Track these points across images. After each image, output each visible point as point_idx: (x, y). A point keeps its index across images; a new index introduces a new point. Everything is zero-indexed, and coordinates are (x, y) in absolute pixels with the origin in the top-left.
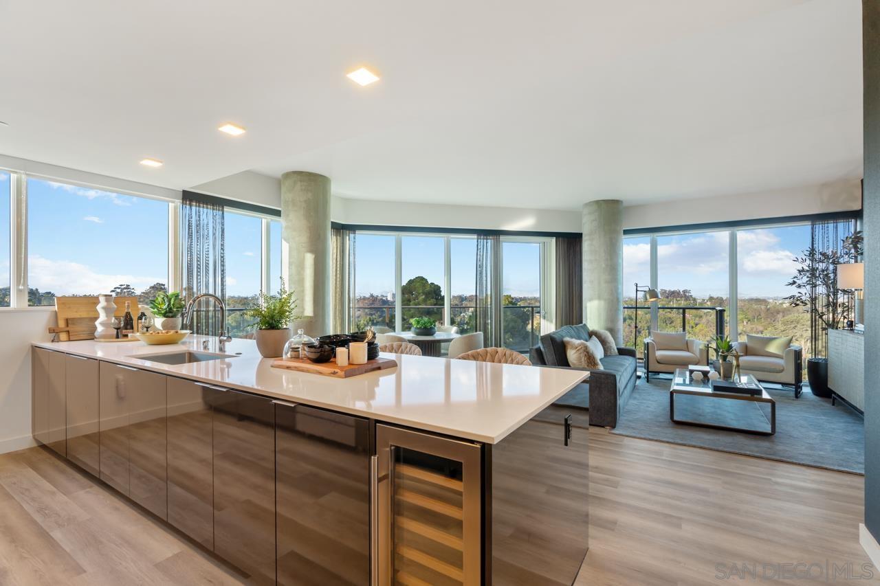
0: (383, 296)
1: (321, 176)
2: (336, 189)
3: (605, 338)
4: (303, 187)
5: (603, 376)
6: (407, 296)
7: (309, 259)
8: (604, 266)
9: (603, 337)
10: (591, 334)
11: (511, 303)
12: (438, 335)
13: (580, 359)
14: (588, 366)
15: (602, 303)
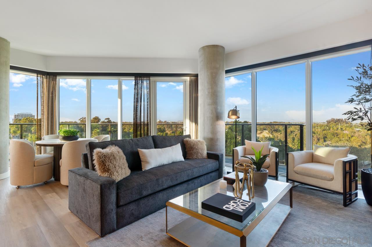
8: (207, 93)
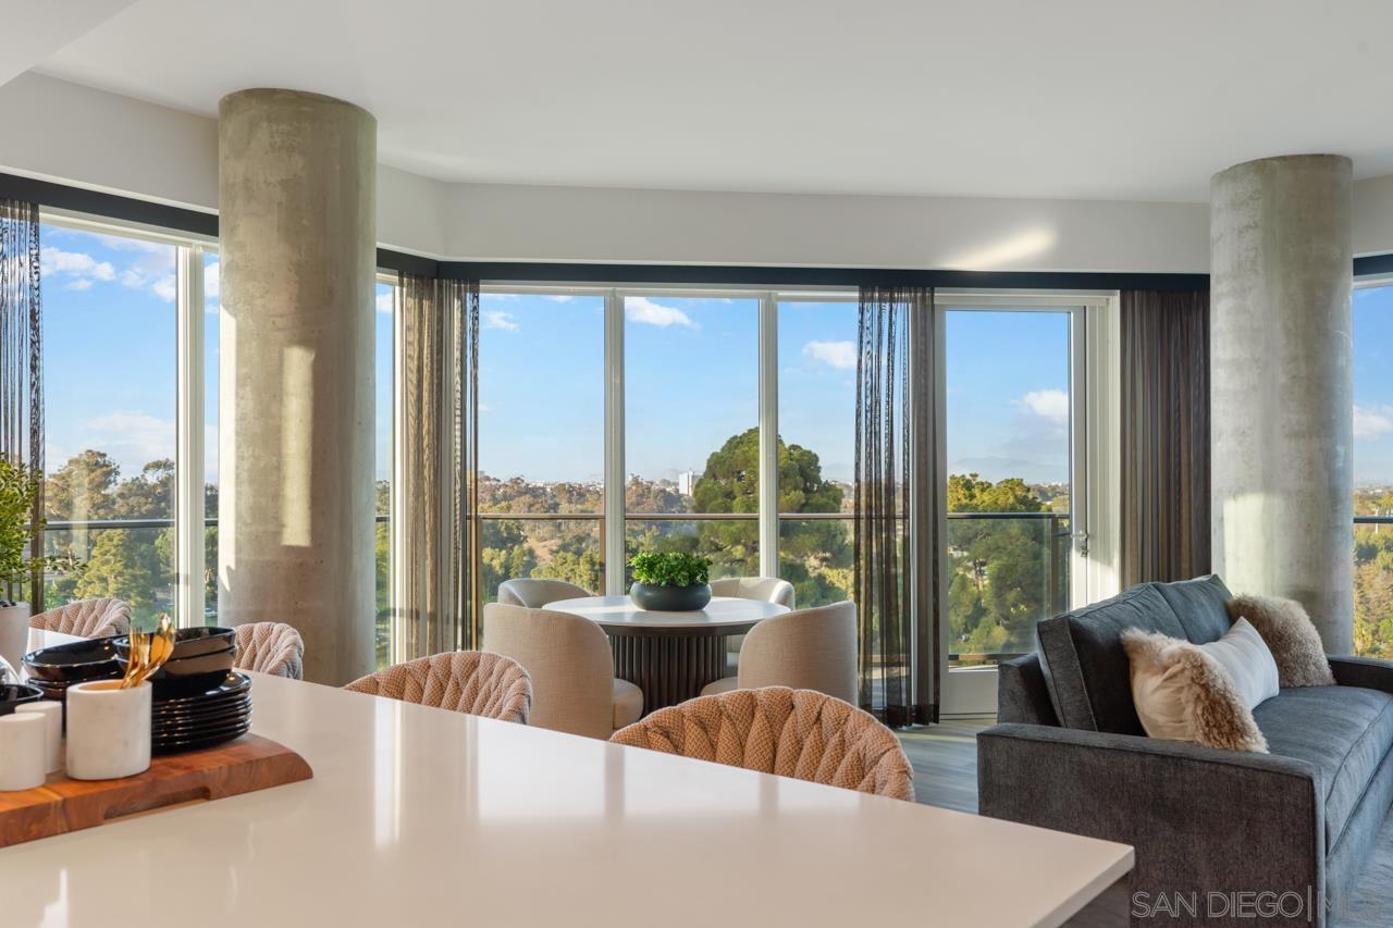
0: (665, 482)
1: (346, 104)
2: (391, 147)
3: (1286, 622)
4: (278, 140)
5: (1263, 779)
6: (723, 482)
7: (298, 364)
9: (1278, 623)
10: (1237, 611)
11: (1023, 501)
12: (719, 610)
13: (1176, 709)
14: (1206, 735)
15: (1278, 502)
